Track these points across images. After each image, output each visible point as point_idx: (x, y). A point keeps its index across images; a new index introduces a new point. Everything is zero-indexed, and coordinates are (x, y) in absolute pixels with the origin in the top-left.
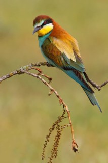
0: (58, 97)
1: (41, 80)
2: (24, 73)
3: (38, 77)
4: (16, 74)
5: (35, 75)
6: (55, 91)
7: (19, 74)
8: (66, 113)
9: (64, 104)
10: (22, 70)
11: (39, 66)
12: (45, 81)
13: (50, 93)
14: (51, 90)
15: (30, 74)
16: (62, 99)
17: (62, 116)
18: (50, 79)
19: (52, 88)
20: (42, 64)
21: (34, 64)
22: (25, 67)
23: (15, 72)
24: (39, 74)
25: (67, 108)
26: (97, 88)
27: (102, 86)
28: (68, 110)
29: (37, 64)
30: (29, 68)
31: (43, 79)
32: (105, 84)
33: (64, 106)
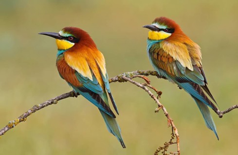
0: (167, 115)
1: (147, 91)
2: (126, 81)
3: (144, 88)
4: (116, 81)
5: (141, 85)
6: (164, 108)
7: (119, 81)
8: (175, 138)
9: (174, 126)
10: (124, 77)
11: (147, 75)
12: (152, 94)
13: (157, 109)
14: (159, 106)
15: (134, 83)
16: (171, 119)
17: (170, 142)
18: (160, 93)
19: (160, 104)
20: (152, 74)
21: (141, 71)
22: (129, 73)
23: (114, 79)
24: (145, 85)
25: (176, 132)
26: (218, 114)
27: (224, 113)
28: (177, 135)
29: (145, 72)
30: (134, 76)
31: (149, 91)
32: (229, 111)
33: (172, 128)
